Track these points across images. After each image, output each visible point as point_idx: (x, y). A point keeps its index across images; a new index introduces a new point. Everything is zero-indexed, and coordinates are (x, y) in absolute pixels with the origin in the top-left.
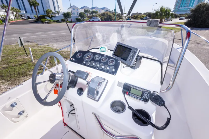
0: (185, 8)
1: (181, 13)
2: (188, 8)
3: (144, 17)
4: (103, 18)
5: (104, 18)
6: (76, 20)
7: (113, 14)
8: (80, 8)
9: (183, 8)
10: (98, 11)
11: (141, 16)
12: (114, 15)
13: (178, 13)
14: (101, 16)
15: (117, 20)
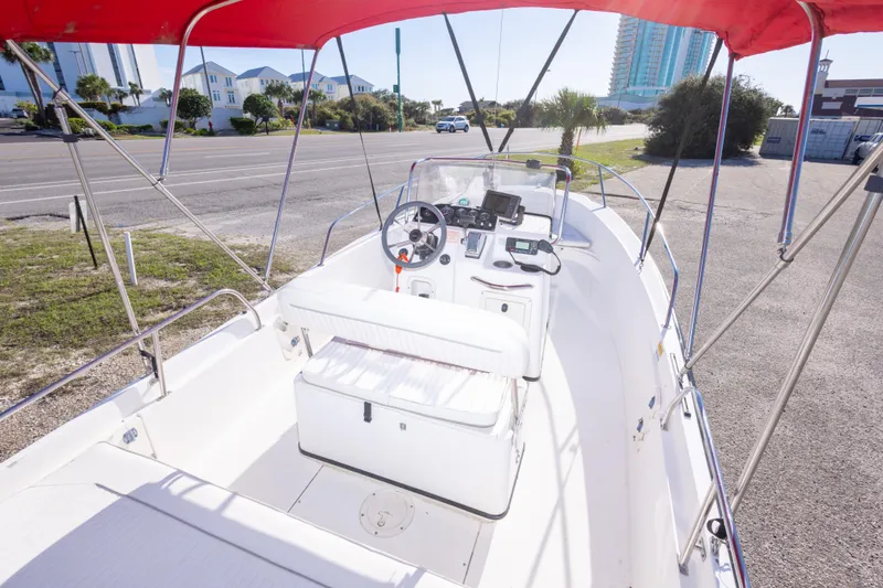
0: (646, 88)
1: (635, 106)
2: (656, 88)
3: (507, 117)
4: (350, 120)
5: (354, 120)
6: (231, 127)
7: (391, 104)
9: (639, 90)
10: (323, 88)
11: (497, 113)
12: (396, 108)
13: (625, 107)
14: (339, 110)
15: (407, 124)
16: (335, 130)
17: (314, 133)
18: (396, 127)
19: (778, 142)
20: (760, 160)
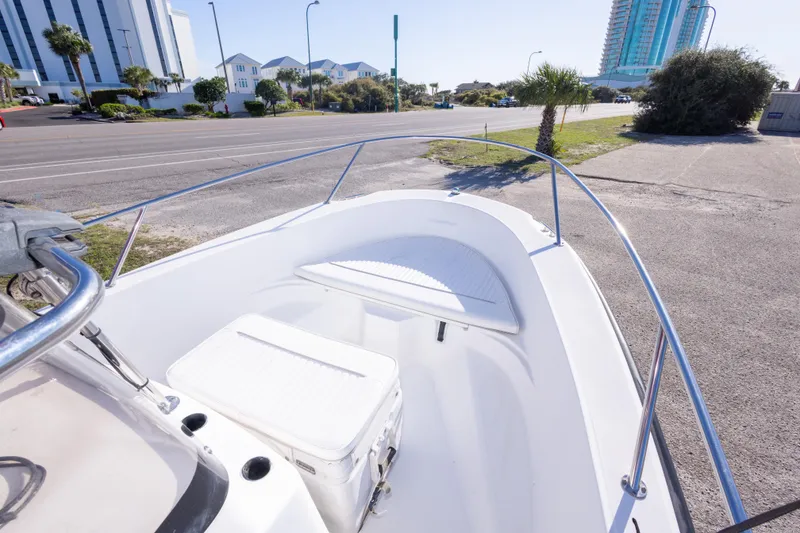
0: (636, 67)
1: (624, 85)
2: (646, 67)
3: (498, 97)
4: (351, 102)
5: (354, 101)
6: (245, 110)
7: (389, 87)
8: (264, 63)
9: (630, 69)
11: (489, 94)
12: (393, 90)
13: (614, 86)
14: (342, 93)
15: (404, 105)
16: (337, 111)
17: (317, 114)
18: (393, 108)
19: (780, 118)
20: (760, 136)
